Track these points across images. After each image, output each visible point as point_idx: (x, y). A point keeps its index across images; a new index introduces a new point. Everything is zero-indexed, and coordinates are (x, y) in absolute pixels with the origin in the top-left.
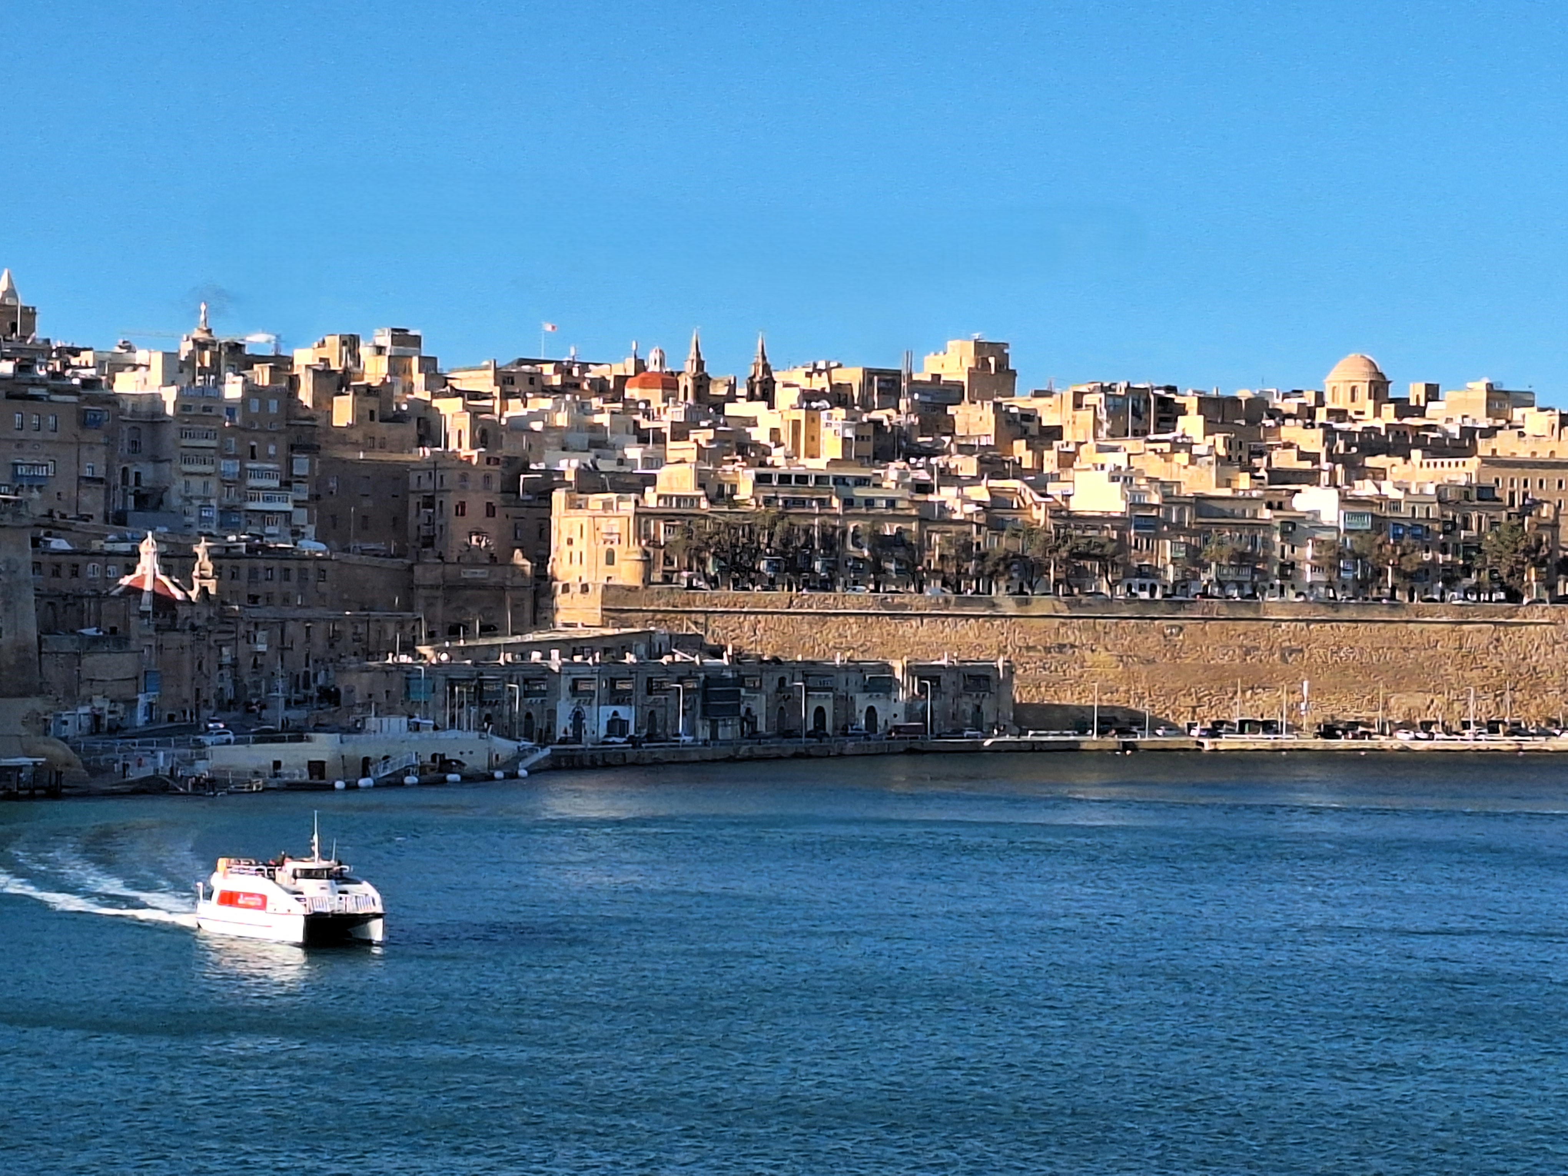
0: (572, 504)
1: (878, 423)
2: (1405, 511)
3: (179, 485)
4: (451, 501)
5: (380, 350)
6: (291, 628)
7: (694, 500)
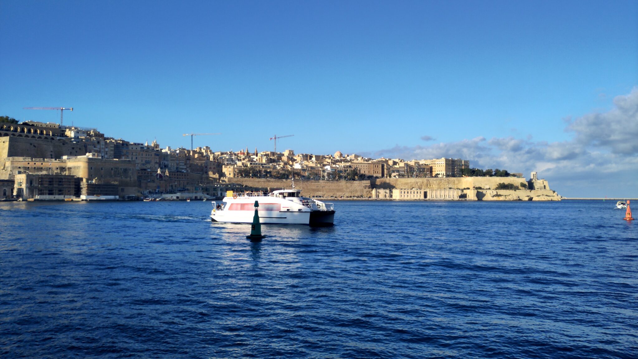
0: (225, 167)
1: (271, 159)
2: (339, 169)
3: (170, 164)
4: (209, 167)
5: (204, 149)
6: (181, 181)
7: (241, 167)
